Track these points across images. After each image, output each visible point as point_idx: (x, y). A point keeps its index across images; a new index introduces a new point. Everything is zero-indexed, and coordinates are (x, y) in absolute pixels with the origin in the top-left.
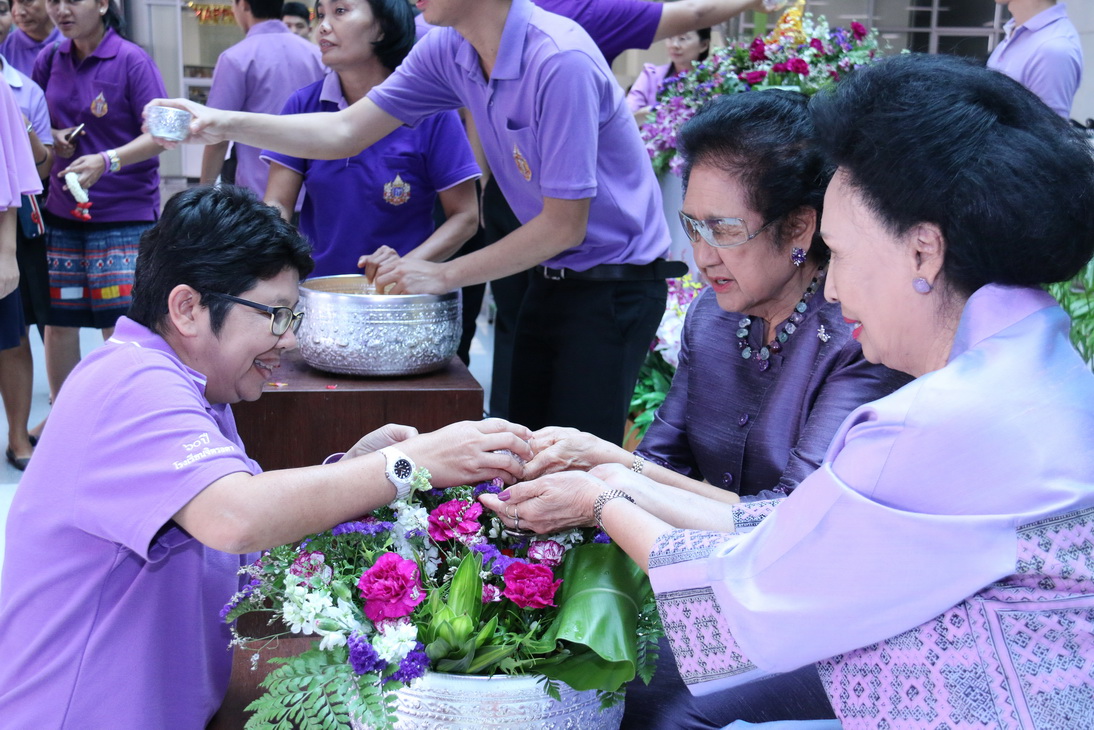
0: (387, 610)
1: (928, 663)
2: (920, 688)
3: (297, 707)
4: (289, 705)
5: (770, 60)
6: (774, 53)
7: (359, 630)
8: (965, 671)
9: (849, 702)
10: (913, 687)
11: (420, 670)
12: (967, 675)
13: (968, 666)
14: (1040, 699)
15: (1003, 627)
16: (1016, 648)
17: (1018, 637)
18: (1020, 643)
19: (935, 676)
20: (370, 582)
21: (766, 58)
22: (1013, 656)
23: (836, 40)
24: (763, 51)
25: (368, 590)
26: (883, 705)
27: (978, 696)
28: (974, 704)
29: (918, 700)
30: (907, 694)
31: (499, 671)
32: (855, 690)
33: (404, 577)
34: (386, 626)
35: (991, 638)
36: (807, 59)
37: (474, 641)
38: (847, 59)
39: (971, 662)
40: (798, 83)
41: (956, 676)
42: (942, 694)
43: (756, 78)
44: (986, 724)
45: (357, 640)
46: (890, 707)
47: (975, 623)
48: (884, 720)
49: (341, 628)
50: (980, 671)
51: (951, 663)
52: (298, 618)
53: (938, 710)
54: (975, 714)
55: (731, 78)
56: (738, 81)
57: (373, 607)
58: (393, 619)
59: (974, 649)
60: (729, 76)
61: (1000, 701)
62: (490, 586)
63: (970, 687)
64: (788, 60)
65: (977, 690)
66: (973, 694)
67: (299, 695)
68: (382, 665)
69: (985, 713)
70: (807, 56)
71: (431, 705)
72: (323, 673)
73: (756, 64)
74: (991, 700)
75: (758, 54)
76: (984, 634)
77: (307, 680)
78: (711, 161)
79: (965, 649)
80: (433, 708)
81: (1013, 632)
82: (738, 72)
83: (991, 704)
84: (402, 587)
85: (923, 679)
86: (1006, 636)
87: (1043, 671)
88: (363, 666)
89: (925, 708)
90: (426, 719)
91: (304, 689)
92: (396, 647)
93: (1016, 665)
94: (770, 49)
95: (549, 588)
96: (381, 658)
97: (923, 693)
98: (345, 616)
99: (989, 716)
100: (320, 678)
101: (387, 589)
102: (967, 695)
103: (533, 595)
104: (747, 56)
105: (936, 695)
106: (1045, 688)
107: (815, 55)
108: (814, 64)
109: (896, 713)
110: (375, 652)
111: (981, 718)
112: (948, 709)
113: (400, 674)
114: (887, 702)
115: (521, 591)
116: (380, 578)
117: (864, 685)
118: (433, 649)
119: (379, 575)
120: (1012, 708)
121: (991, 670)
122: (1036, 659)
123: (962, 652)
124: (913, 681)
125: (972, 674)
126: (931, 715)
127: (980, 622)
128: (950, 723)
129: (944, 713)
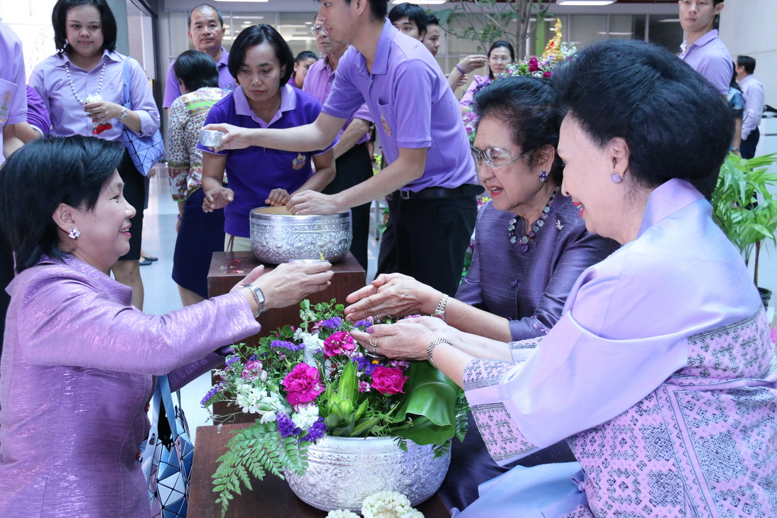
0: (301, 398)
1: (632, 424)
2: (628, 440)
3: (247, 457)
4: (242, 456)
5: (541, 70)
6: (543, 66)
7: (284, 410)
8: (654, 428)
9: (586, 448)
10: (623, 439)
11: (321, 433)
12: (656, 430)
13: (656, 425)
14: (701, 442)
15: (679, 399)
16: (686, 411)
17: (688, 404)
18: (689, 408)
19: (636, 432)
20: (290, 381)
21: (539, 69)
22: (684, 416)
24: (537, 65)
25: (289, 386)
26: (606, 450)
27: (663, 443)
28: (661, 449)
29: (626, 447)
30: (620, 443)
31: (371, 435)
32: (591, 441)
33: (310, 377)
34: (300, 408)
35: (671, 407)
37: (354, 415)
39: (658, 422)
41: (649, 432)
42: (641, 443)
44: (668, 460)
45: (282, 416)
46: (610, 452)
47: (661, 398)
48: (606, 459)
49: (273, 409)
50: (663, 428)
51: (645, 424)
52: (246, 403)
53: (638, 453)
54: (661, 455)
57: (292, 397)
58: (304, 403)
59: (660, 414)
61: (676, 446)
62: (364, 382)
63: (658, 438)
65: (662, 440)
66: (660, 442)
67: (248, 451)
68: (297, 431)
69: (667, 454)
71: (330, 456)
72: (263, 437)
74: (671, 445)
75: (534, 67)
76: (667, 405)
77: (253, 442)
78: (492, 113)
79: (654, 414)
80: (330, 458)
81: (684, 402)
83: (671, 448)
84: (309, 383)
85: (629, 434)
86: (680, 404)
87: (703, 425)
88: (286, 432)
89: (630, 452)
90: (327, 465)
91: (252, 446)
92: (306, 420)
93: (686, 422)
94: (541, 64)
95: (400, 381)
96: (297, 427)
97: (630, 442)
98: (275, 402)
99: (670, 455)
100: (261, 440)
101: (300, 385)
102: (656, 444)
103: (389, 386)
104: (527, 68)
105: (637, 444)
106: (704, 435)
109: (613, 455)
110: (293, 423)
111: (665, 457)
112: (645, 453)
113: (309, 436)
114: (609, 448)
115: (383, 384)
116: (296, 378)
117: (596, 438)
118: (329, 421)
119: (296, 376)
120: (684, 449)
121: (671, 427)
122: (699, 417)
123: (652, 417)
124: (623, 435)
125: (659, 430)
126: (634, 456)
127: (664, 396)
128: (646, 461)
129: (642, 455)
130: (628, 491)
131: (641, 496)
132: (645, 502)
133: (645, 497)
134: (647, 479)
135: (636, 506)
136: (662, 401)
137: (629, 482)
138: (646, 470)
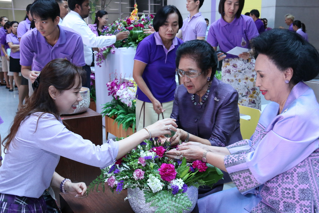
1: (293, 171)
2: (289, 177)
5: (133, 24)
6: (133, 22)
8: (302, 173)
10: (287, 177)
15: (312, 162)
17: (315, 164)
18: (315, 166)
19: (295, 174)
22: (314, 169)
23: (148, 19)
24: (130, 22)
28: (304, 180)
29: (289, 180)
36: (142, 24)
38: (151, 23)
39: (304, 171)
40: (141, 30)
41: (300, 174)
42: (296, 178)
43: (131, 29)
44: (307, 184)
47: (306, 162)
48: (279, 184)
51: (299, 171)
54: (304, 182)
55: (124, 29)
56: (126, 29)
59: (305, 168)
60: (123, 28)
61: (310, 179)
64: (137, 24)
65: (305, 177)
69: (307, 182)
70: (142, 23)
73: (129, 25)
74: (308, 179)
75: (129, 22)
82: (125, 27)
85: (291, 175)
86: (312, 164)
93: (314, 171)
97: (290, 178)
102: (303, 178)
104: (126, 23)
105: (294, 179)
107: (144, 23)
108: (144, 25)
109: (283, 183)
112: (297, 182)
114: (280, 180)
120: (313, 180)
121: (308, 173)
123: (302, 169)
124: (288, 176)
125: (304, 173)
126: (293, 183)
127: (307, 162)
128: (298, 185)
129: (296, 183)
130: (290, 195)
131: (295, 197)
132: (297, 199)
133: (297, 197)
134: (298, 191)
135: (293, 200)
136: (306, 163)
137: (290, 192)
138: (298, 188)
